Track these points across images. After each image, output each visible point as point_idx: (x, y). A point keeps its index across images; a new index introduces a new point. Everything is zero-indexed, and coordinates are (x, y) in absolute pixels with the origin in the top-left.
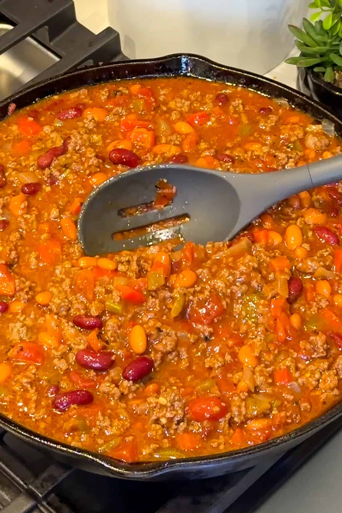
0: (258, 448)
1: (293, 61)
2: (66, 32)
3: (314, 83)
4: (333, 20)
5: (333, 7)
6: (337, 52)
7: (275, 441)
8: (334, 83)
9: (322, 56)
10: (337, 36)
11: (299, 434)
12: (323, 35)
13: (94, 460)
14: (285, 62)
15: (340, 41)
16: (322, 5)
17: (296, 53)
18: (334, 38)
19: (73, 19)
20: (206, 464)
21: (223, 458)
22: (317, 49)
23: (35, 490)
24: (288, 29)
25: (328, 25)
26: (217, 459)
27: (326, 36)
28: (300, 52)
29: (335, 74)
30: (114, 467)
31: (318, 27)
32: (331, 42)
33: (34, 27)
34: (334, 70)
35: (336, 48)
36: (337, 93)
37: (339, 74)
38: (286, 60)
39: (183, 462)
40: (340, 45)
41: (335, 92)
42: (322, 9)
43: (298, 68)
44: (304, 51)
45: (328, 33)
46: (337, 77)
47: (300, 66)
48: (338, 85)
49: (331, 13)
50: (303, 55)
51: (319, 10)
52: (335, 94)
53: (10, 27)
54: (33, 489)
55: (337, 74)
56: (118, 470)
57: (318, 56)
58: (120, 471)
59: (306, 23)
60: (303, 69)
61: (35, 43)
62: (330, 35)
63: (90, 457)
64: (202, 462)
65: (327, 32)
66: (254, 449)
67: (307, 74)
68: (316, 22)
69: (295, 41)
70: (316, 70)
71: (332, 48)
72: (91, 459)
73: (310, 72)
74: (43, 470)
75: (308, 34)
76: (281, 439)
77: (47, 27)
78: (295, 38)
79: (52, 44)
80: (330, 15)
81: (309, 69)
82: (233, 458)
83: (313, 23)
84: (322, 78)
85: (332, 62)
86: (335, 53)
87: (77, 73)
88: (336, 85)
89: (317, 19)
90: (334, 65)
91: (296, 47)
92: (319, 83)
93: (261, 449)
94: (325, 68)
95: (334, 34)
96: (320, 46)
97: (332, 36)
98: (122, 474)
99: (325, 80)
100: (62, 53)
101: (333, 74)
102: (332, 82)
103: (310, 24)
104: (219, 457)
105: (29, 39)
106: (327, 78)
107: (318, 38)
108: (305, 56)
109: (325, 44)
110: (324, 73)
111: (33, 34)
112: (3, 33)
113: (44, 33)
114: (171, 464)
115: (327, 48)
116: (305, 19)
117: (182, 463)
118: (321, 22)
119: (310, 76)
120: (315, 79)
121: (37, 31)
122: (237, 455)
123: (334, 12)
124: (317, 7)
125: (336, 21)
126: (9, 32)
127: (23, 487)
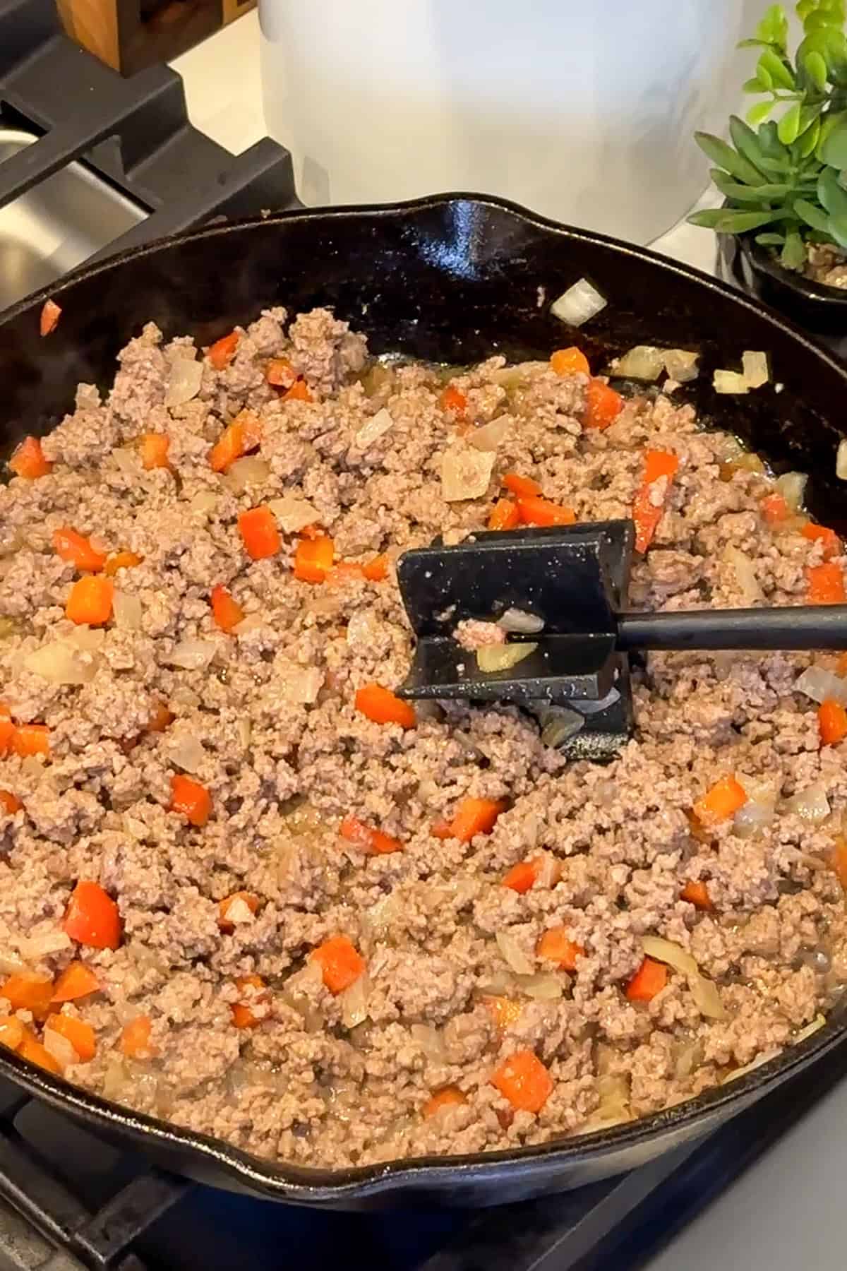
0: (608, 1137)
1: (707, 219)
2: (163, 149)
3: (756, 272)
4: (803, 119)
5: (802, 90)
6: (813, 199)
7: (649, 1121)
8: (805, 272)
9: (775, 206)
10: (813, 159)
11: (706, 1107)
12: (778, 158)
13: (214, 1157)
14: (687, 220)
15: (819, 172)
16: (775, 86)
17: (713, 199)
18: (804, 163)
19: (180, 119)
20: (480, 1171)
21: (523, 1160)
22: (763, 190)
23: (89, 1247)
24: (695, 143)
25: (789, 134)
26: (507, 1162)
27: (786, 158)
28: (724, 197)
29: (806, 251)
30: (262, 1174)
31: (767, 137)
32: (798, 174)
33: (88, 139)
34: (805, 241)
35: (809, 188)
36: (812, 296)
37: (817, 249)
38: (692, 216)
39: (427, 1166)
40: (820, 181)
41: (807, 294)
42: (775, 95)
43: (719, 236)
44: (732, 195)
45: (789, 152)
46: (811, 258)
47: (722, 231)
48: (815, 277)
49: (797, 103)
50: (731, 204)
51: (768, 96)
52: (807, 298)
53: (30, 138)
54: (85, 1243)
55: (812, 251)
56: (270, 1181)
57: (766, 206)
58: (275, 1183)
59: (736, 127)
60: (731, 237)
61: (90, 177)
62: (795, 157)
63: (205, 1148)
64: (472, 1167)
65: (787, 149)
66: (598, 1140)
67: (739, 249)
68: (763, 125)
69: (712, 170)
70: (761, 239)
71: (799, 189)
72: (206, 1153)
73: (746, 245)
74: (107, 1197)
75: (742, 153)
76: (662, 1117)
77: (116, 137)
78: (713, 165)
79: (129, 177)
80: (794, 108)
81: (746, 239)
82: (546, 1161)
83: (755, 129)
84: (778, 260)
85: (801, 220)
86: (806, 200)
87: (207, 234)
88: (809, 277)
89: (764, 119)
90: (804, 229)
91: (713, 185)
92: (770, 272)
93: (615, 1140)
94: (784, 235)
95: (805, 155)
96: (770, 183)
97: (801, 160)
98: (281, 1191)
99: (784, 265)
100: (154, 201)
101: (800, 250)
102: (801, 270)
103: (748, 130)
104: (514, 1158)
105: (75, 166)
106: (789, 260)
107: (766, 164)
108: (736, 208)
109: (782, 177)
110: (780, 248)
111: (85, 156)
112: (13, 152)
113: (112, 152)
114: (397, 1170)
115: (789, 186)
116: (734, 118)
117: (424, 1169)
118: (773, 125)
119: (747, 255)
120: (759, 262)
121: (95, 148)
122: (555, 1154)
123: (806, 103)
124: (765, 90)
125: (809, 123)
126: (27, 149)
127: (60, 1239)
